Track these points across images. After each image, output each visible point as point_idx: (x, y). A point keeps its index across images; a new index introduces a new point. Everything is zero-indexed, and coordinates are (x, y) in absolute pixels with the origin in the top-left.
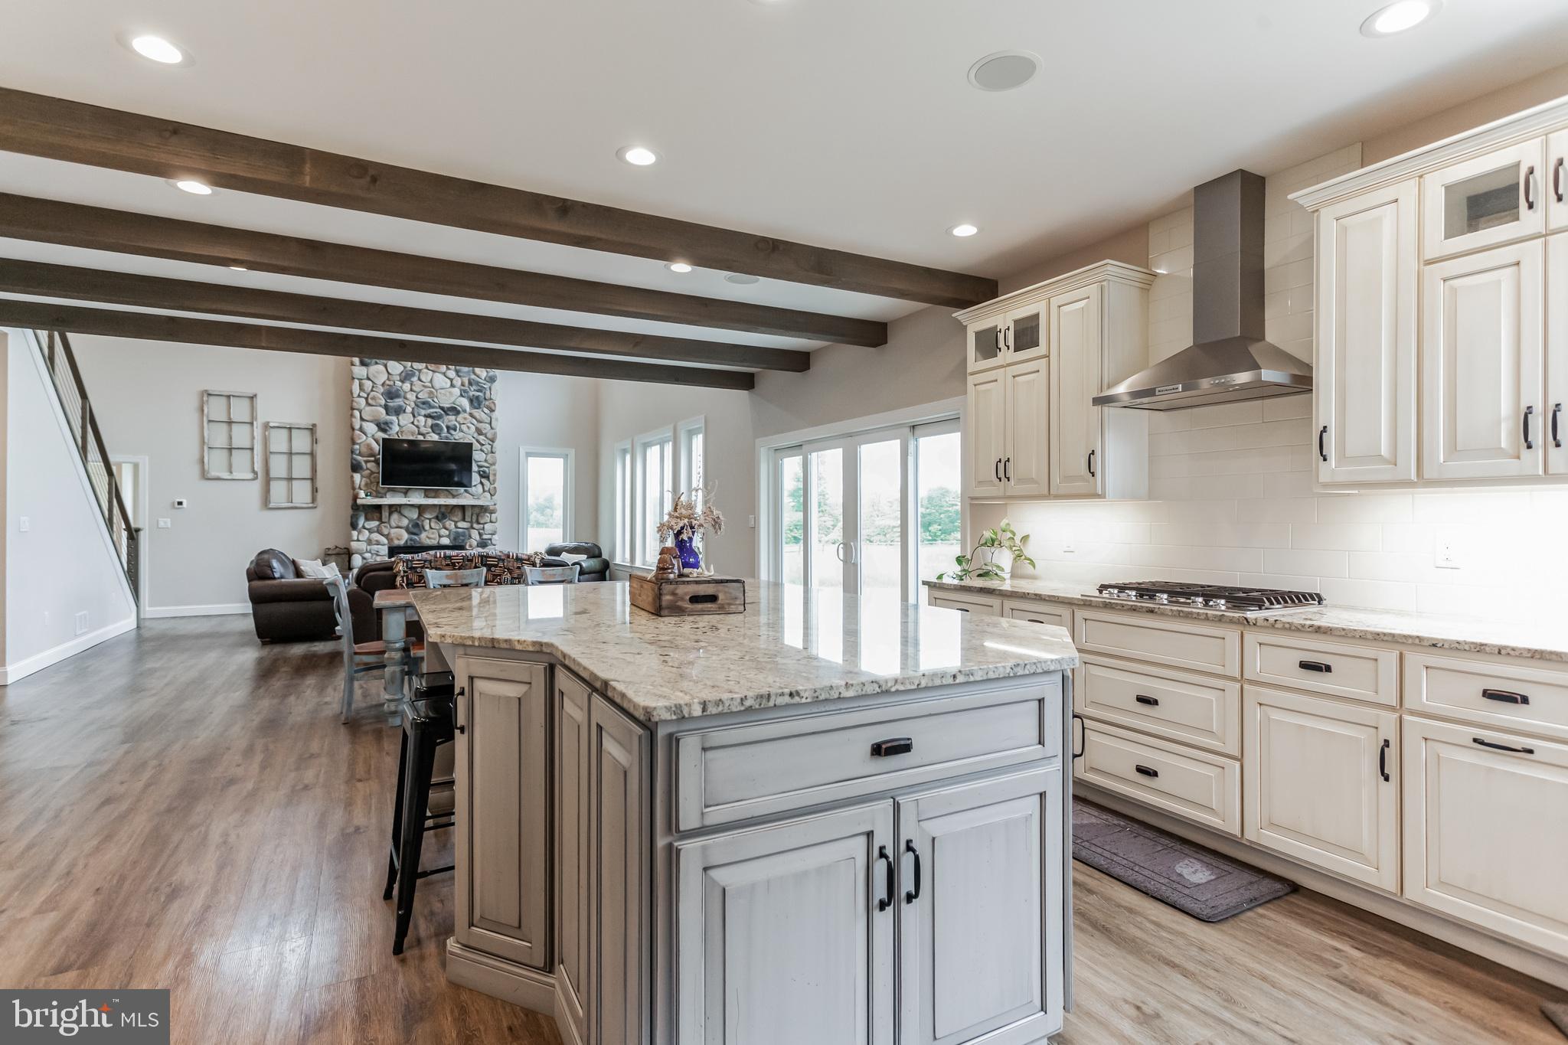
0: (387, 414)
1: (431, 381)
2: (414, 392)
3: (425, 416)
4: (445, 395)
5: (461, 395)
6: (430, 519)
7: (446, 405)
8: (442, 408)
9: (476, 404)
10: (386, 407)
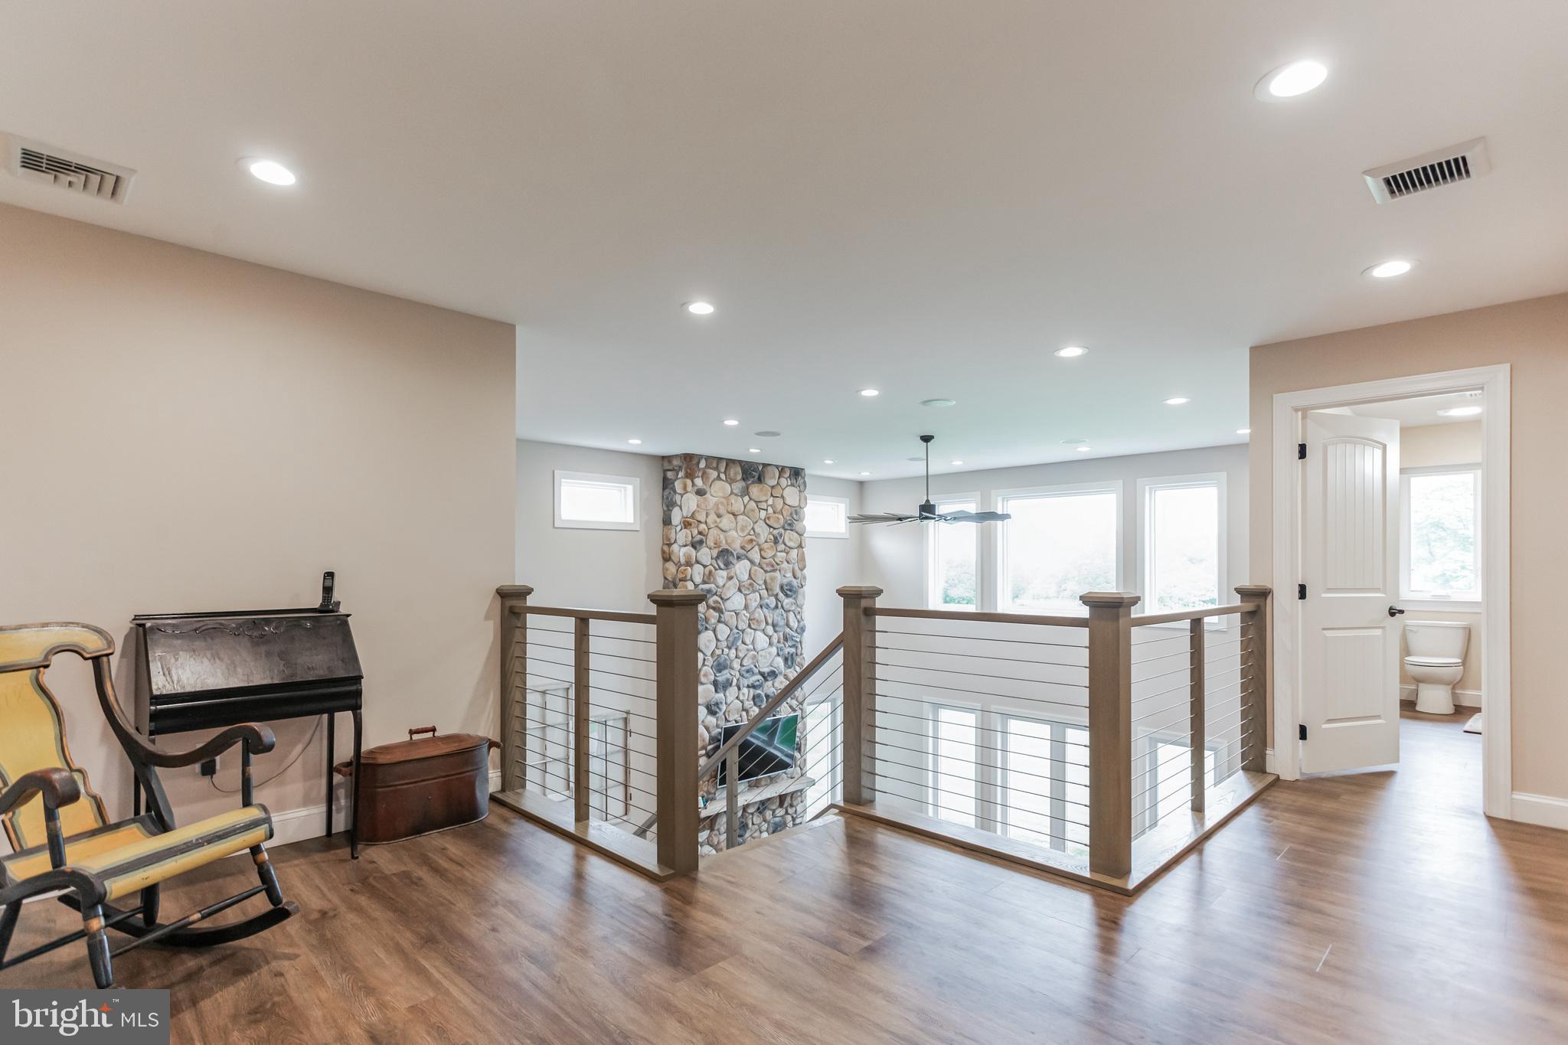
0: (716, 691)
1: (753, 643)
2: (739, 658)
3: (748, 686)
4: (765, 657)
5: (778, 655)
6: (752, 814)
7: (766, 670)
8: (762, 674)
9: (790, 663)
10: (715, 683)
